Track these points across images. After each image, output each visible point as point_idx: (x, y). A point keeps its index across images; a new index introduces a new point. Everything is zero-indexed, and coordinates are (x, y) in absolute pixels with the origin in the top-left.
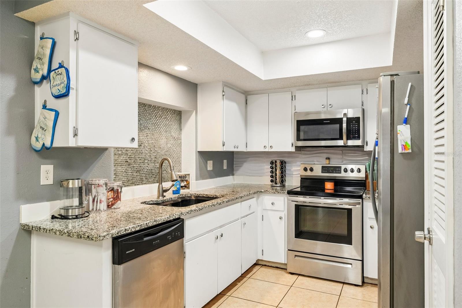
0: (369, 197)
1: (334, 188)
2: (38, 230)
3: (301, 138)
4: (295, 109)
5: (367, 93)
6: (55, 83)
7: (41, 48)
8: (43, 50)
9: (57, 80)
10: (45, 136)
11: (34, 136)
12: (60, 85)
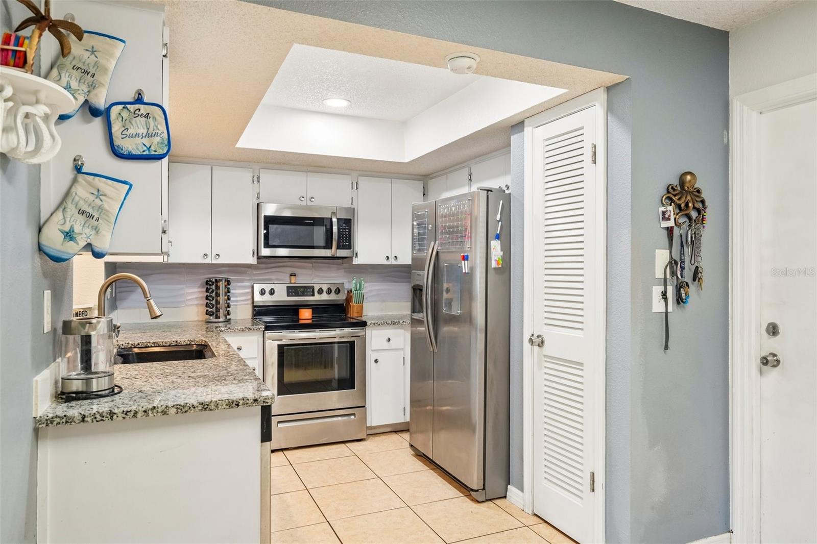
0: (374, 324)
1: (313, 316)
2: (104, 419)
3: (270, 244)
4: (258, 198)
5: (357, 188)
6: (132, 131)
7: (87, 50)
8: (93, 55)
9: (138, 126)
10: (96, 229)
11: (59, 229)
12: (146, 136)
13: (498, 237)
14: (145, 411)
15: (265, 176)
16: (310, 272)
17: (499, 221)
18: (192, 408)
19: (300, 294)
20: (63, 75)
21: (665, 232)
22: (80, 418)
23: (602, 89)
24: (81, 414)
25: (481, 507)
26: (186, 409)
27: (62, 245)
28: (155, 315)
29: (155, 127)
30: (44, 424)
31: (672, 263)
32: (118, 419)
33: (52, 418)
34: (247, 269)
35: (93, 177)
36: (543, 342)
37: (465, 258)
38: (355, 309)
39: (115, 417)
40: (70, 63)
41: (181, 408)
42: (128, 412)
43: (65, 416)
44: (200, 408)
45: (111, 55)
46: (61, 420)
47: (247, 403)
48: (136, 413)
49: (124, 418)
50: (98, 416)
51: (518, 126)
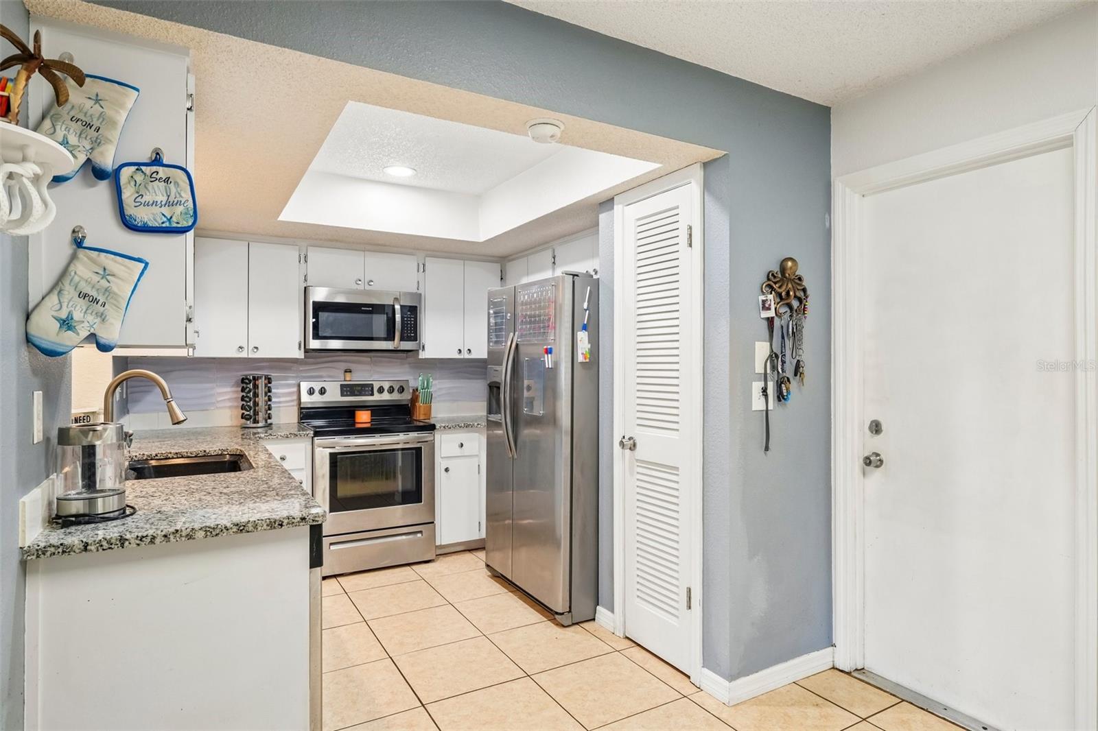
0: (444, 427)
1: (372, 419)
2: (113, 546)
3: (320, 335)
4: (306, 280)
5: (424, 271)
6: (148, 198)
7: (90, 98)
8: (97, 105)
9: (155, 192)
10: (103, 317)
11: (52, 316)
12: (166, 204)
13: (585, 328)
14: (165, 536)
15: (315, 256)
16: (367, 367)
17: (586, 310)
18: (225, 531)
19: (356, 393)
20: (58, 128)
21: (765, 323)
22: (81, 546)
23: (699, 165)
24: (82, 541)
25: (567, 632)
26: (218, 531)
27: (57, 335)
28: (177, 419)
29: (177, 194)
30: (33, 555)
31: (773, 357)
32: (130, 546)
33: (44, 548)
34: (292, 364)
35: (97, 253)
36: (635, 445)
37: (548, 351)
38: (422, 409)
39: (127, 543)
40: (68, 113)
41: (211, 530)
42: (144, 537)
43: (61, 544)
44: (235, 530)
45: (122, 106)
46: (56, 550)
47: (293, 523)
48: (154, 538)
49: (138, 545)
50: (104, 543)
51: (607, 203)
